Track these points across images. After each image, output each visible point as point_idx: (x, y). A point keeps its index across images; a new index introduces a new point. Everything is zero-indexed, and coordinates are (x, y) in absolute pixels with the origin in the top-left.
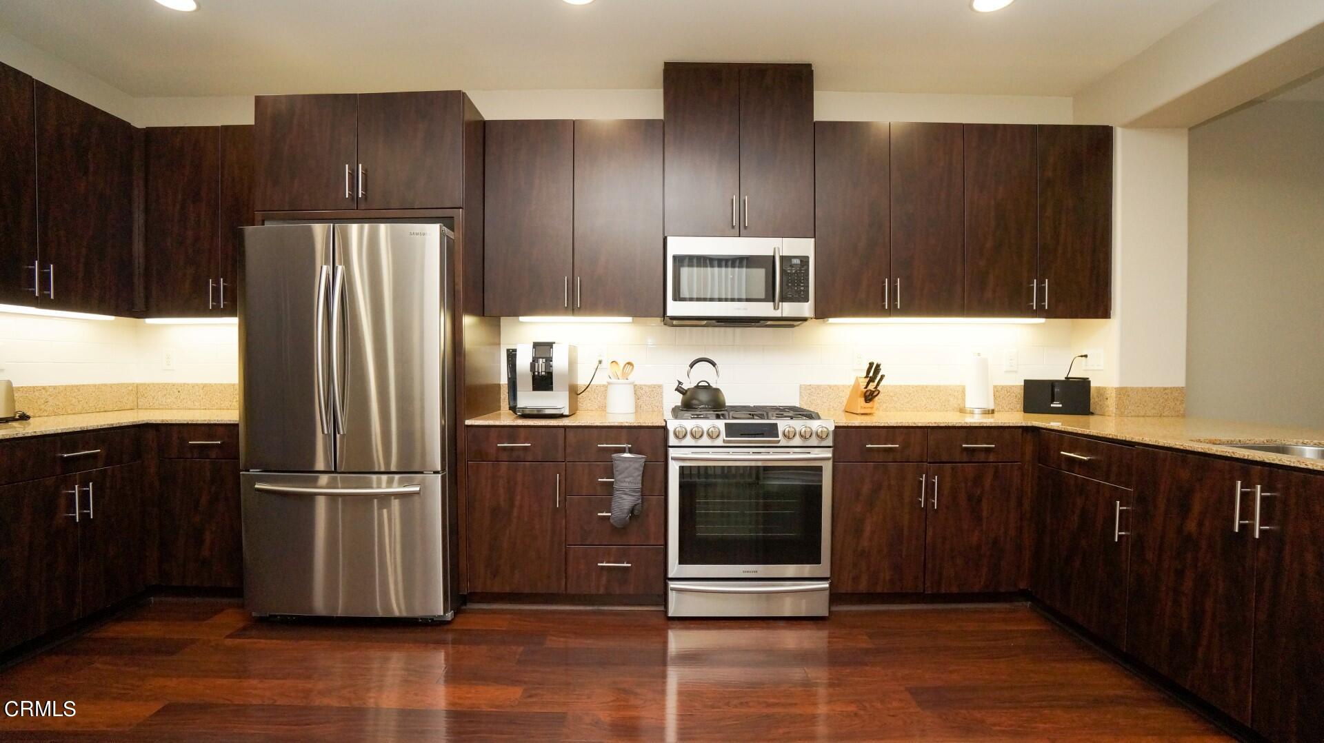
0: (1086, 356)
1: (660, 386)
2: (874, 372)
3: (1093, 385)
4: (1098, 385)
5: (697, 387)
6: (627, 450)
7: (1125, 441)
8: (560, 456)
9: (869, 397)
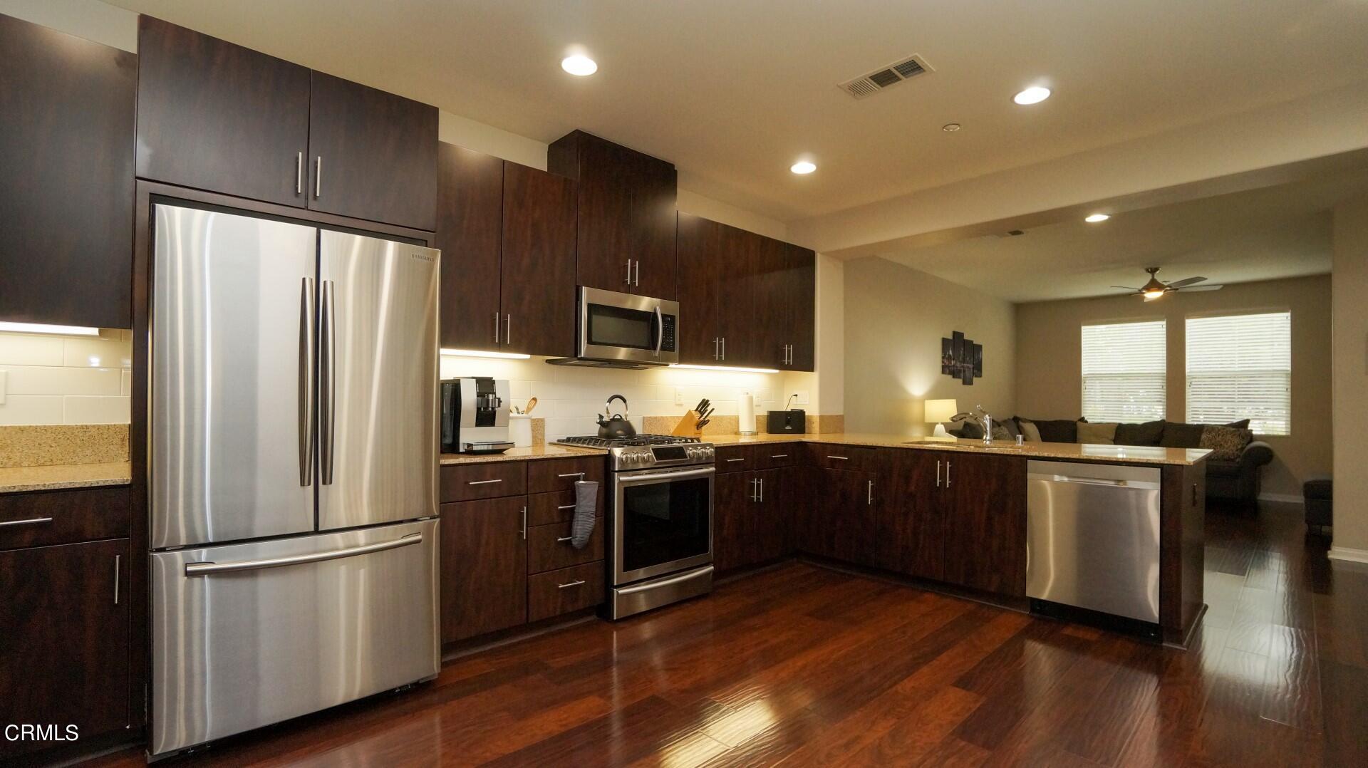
0: (796, 395)
1: (543, 420)
2: (705, 403)
3: (806, 414)
4: (810, 414)
5: (613, 420)
6: (582, 478)
7: (872, 446)
8: (523, 490)
9: (700, 425)
